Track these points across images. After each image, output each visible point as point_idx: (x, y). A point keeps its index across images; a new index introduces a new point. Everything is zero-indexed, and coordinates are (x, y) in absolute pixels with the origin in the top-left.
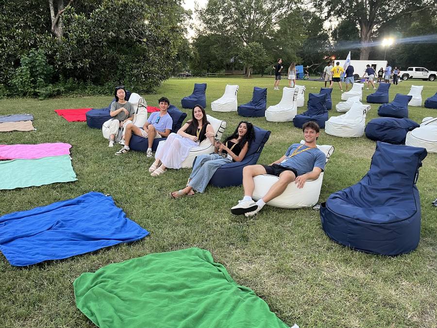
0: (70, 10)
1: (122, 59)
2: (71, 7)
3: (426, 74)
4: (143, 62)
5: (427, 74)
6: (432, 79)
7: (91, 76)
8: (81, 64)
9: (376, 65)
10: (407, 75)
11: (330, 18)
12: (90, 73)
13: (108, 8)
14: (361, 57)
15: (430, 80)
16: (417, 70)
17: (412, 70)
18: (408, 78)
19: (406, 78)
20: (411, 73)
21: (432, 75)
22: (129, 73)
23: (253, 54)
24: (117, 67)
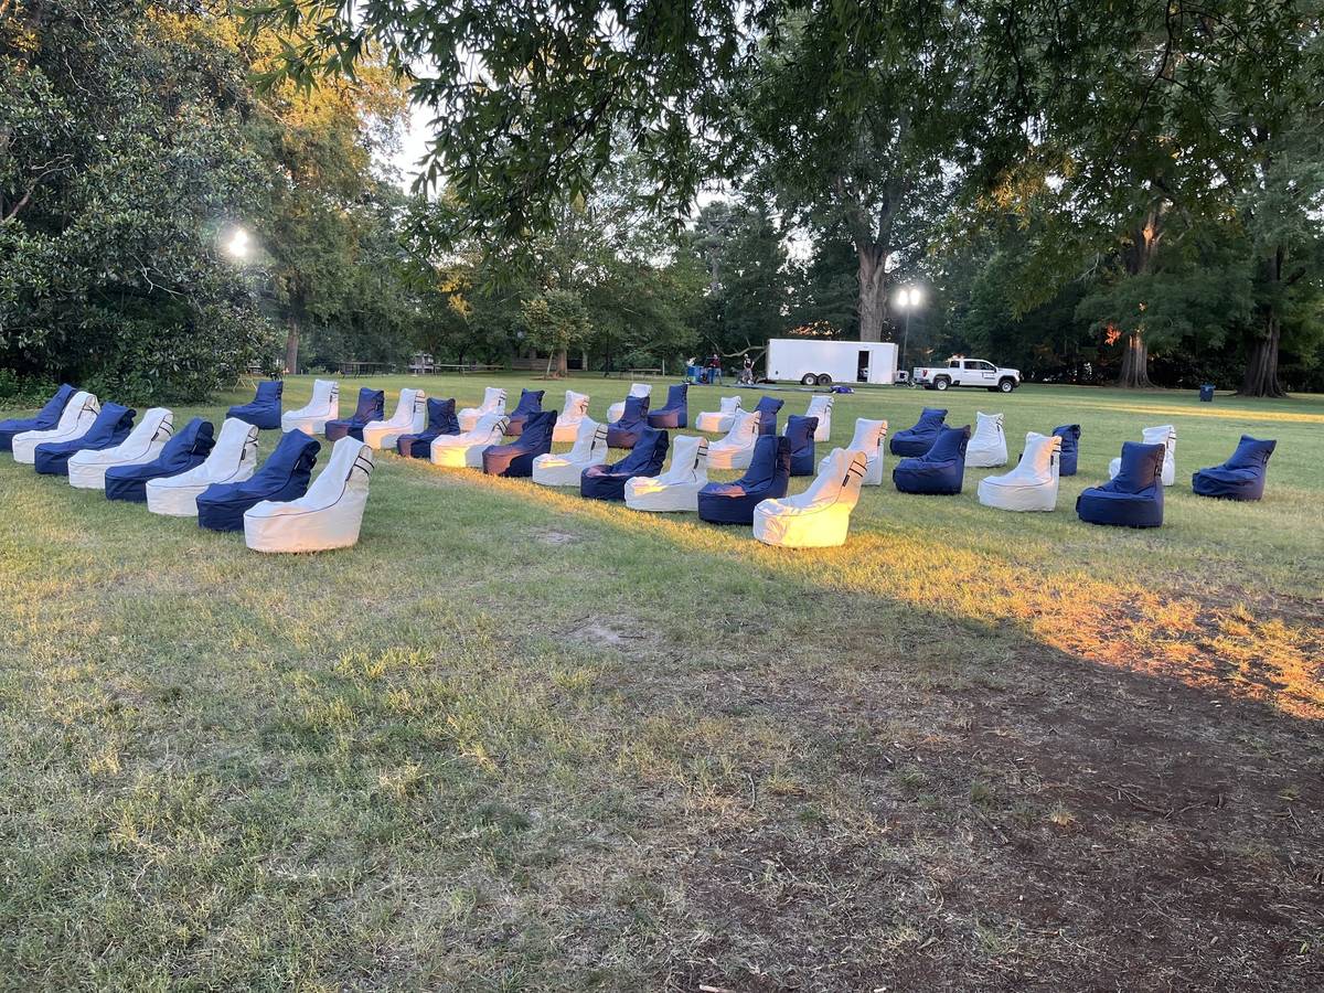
0: (13, 226)
1: (126, 328)
2: (17, 221)
3: (989, 376)
4: (184, 336)
5: (995, 376)
6: (1007, 387)
7: (55, 366)
8: (26, 340)
9: (868, 352)
10: (947, 378)
11: (789, 234)
12: (53, 358)
13: (87, 231)
14: (862, 335)
15: (1002, 391)
16: (968, 366)
17: (955, 365)
18: (949, 385)
19: (942, 385)
20: (954, 374)
21: (1004, 379)
22: (143, 360)
23: (554, 319)
24: (116, 346)
